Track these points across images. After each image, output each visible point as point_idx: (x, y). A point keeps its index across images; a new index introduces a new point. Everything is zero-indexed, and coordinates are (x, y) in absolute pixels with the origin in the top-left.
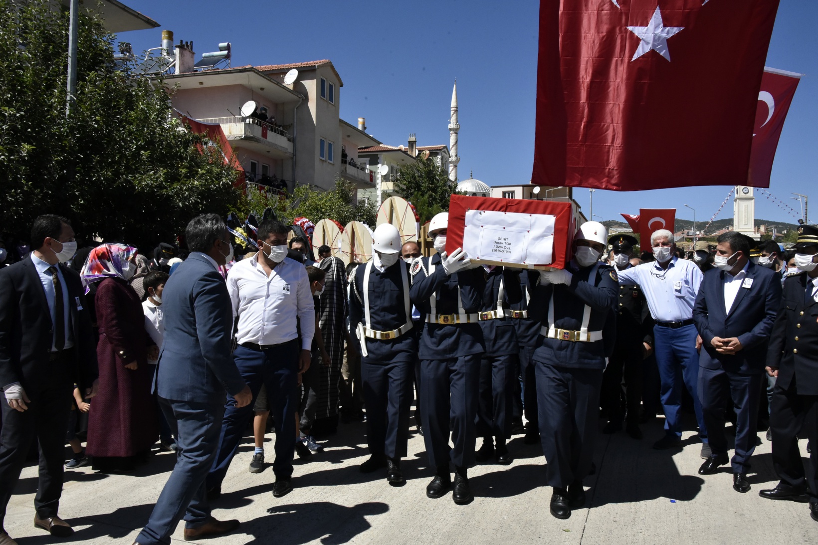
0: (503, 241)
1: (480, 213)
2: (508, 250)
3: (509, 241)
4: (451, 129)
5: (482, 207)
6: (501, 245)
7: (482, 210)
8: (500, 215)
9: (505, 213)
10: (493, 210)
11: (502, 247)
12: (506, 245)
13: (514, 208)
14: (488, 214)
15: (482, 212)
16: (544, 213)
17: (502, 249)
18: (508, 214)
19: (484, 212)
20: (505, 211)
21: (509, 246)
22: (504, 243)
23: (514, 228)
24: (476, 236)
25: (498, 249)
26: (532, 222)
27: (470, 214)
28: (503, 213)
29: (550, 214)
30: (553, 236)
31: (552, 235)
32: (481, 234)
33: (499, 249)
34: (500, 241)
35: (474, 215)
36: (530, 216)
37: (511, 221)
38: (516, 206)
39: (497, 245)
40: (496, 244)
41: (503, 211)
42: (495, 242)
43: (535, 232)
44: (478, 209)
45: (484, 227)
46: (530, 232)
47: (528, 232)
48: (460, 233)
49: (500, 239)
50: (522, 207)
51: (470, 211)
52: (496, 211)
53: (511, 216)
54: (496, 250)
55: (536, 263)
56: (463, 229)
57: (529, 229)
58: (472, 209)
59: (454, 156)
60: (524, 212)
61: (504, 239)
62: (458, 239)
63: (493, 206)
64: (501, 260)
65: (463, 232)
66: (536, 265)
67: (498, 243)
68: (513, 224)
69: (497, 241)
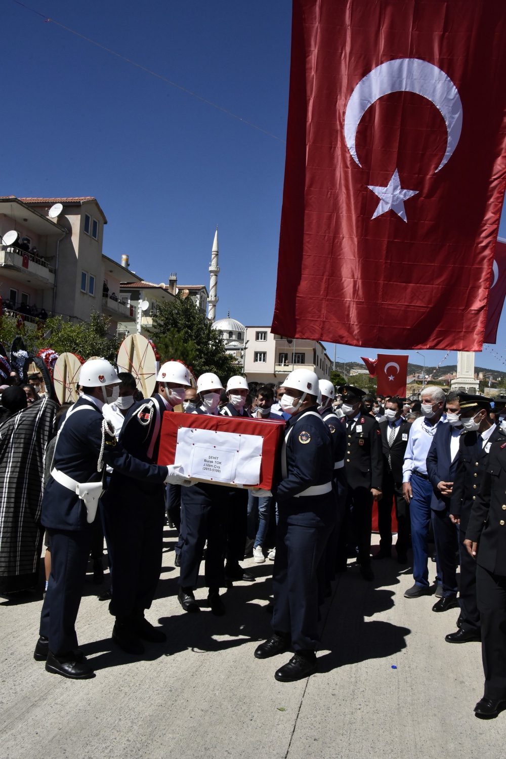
0: (214, 460)
1: (192, 431)
2: (218, 469)
3: (219, 460)
4: (211, 272)
5: (194, 425)
6: (211, 464)
7: (194, 428)
8: (211, 434)
9: (216, 432)
10: (204, 429)
11: (212, 466)
12: (216, 464)
13: (225, 427)
14: (199, 432)
15: (194, 430)
16: (252, 434)
17: (212, 468)
19: (196, 430)
20: (216, 430)
21: (219, 465)
22: (214, 462)
23: (224, 448)
24: (188, 454)
25: (208, 467)
26: (242, 442)
27: (182, 431)
28: (214, 432)
29: (259, 435)
30: (261, 457)
31: (260, 455)
32: (192, 452)
33: (210, 467)
34: (211, 460)
35: (186, 432)
36: (240, 436)
37: (221, 440)
38: (227, 425)
40: (206, 463)
41: (213, 430)
42: (205, 460)
43: (244, 452)
44: (190, 427)
45: (195, 445)
46: (240, 452)
47: (238, 452)
48: (174, 451)
49: (210, 457)
50: (233, 427)
51: (182, 428)
52: (207, 429)
53: (221, 436)
54: (206, 469)
55: (244, 483)
56: (176, 446)
57: (238, 449)
58: (184, 427)
59: (213, 296)
60: (234, 431)
61: (215, 458)
62: (170, 456)
63: (205, 424)
64: (212, 479)
65: (175, 449)
66: (244, 485)
67: (208, 461)
68: (223, 443)
69: (208, 459)
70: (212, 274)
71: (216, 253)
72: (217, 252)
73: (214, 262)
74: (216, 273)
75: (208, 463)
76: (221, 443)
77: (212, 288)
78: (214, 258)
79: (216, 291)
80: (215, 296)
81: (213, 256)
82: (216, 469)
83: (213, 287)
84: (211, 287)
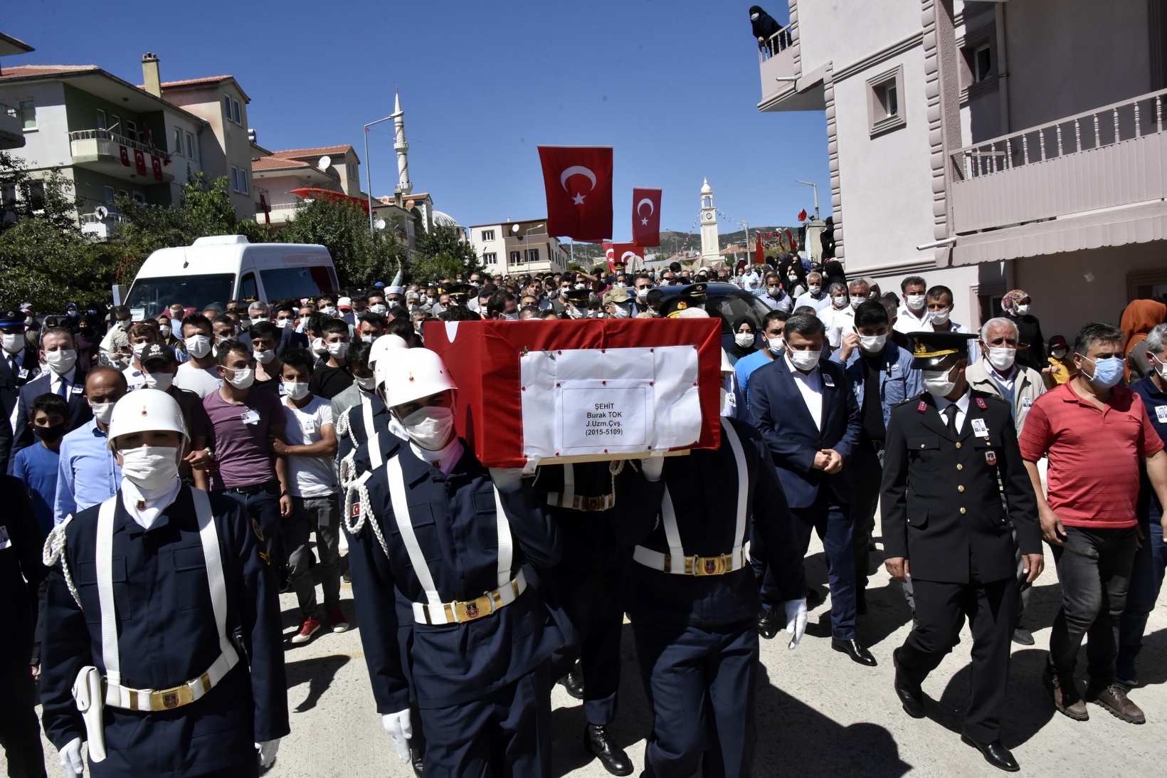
0: (606, 411)
1: (553, 358)
2: (616, 427)
3: (616, 409)
4: (398, 150)
5: (553, 345)
6: (602, 420)
7: (555, 349)
8: (594, 356)
9: (603, 352)
10: (577, 347)
11: (604, 424)
12: (612, 418)
13: (619, 338)
14: (567, 356)
15: (555, 353)
16: (676, 343)
17: (604, 428)
18: (609, 351)
19: (560, 353)
20: (605, 346)
21: (617, 419)
22: (607, 415)
23: (622, 381)
24: (548, 407)
25: (596, 428)
26: (658, 360)
27: (529, 359)
28: (598, 352)
29: (687, 343)
30: (697, 387)
31: (695, 385)
32: (558, 402)
33: (599, 428)
34: (600, 411)
35: (540, 361)
36: (652, 351)
37: (616, 366)
38: (623, 334)
39: (594, 422)
40: (591, 420)
41: (597, 347)
42: (589, 415)
43: (664, 385)
44: (546, 347)
45: (563, 386)
46: (655, 385)
47: (651, 384)
48: (513, 407)
49: (598, 406)
50: (635, 334)
51: (530, 353)
52: (584, 348)
53: (616, 356)
54: (592, 432)
55: (673, 446)
56: (519, 396)
57: (652, 380)
58: (531, 350)
59: (405, 182)
60: (639, 344)
61: (607, 406)
62: (510, 421)
63: (575, 339)
64: (606, 451)
65: (518, 403)
66: (671, 450)
67: (596, 416)
68: (618, 374)
69: (594, 411)
70: (399, 153)
71: (401, 124)
72: (402, 122)
73: (399, 137)
74: (404, 151)
75: (594, 420)
76: (617, 371)
77: (402, 172)
78: (398, 131)
79: (407, 174)
80: (408, 182)
81: (397, 129)
82: (614, 427)
83: (403, 170)
84: (400, 171)
